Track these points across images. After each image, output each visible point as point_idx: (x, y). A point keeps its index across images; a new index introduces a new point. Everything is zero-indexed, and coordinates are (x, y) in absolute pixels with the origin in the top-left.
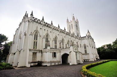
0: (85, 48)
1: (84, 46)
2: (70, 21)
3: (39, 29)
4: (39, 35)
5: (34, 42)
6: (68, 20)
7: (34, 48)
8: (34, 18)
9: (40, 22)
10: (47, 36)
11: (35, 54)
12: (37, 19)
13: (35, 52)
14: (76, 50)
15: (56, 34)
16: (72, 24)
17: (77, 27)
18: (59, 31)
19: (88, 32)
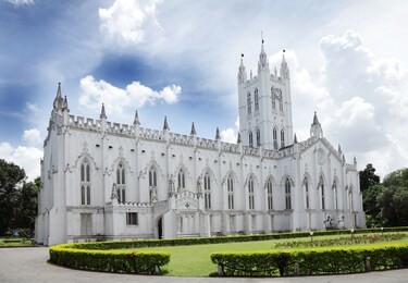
3: (92, 150)
4: (92, 167)
5: (83, 188)
7: (83, 203)
8: (72, 117)
9: (94, 126)
10: (120, 166)
11: (86, 217)
12: (81, 119)
13: (87, 211)
14: (191, 207)
15: (153, 153)
16: (256, 91)
17: (277, 102)
18: (164, 142)
19: (316, 123)
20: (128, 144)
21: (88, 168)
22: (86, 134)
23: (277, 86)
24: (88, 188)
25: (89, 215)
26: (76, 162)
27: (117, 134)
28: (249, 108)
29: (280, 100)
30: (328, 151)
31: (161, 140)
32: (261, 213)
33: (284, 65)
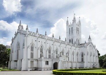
0: (82, 56)
1: (81, 54)
2: (70, 24)
3: (34, 42)
4: (34, 47)
5: (31, 53)
6: (67, 22)
8: (29, 31)
9: (35, 35)
10: (41, 47)
12: (31, 32)
14: (65, 60)
15: (50, 44)
16: (72, 28)
17: (78, 32)
18: (53, 41)
19: (90, 38)
20: (44, 41)
21: (33, 47)
22: (33, 37)
23: (78, 27)
24: (33, 53)
25: (33, 61)
26: (30, 45)
27: (41, 38)
28: (70, 33)
29: (78, 31)
30: (92, 46)
31: (52, 40)
32: (75, 62)
33: (79, 21)
